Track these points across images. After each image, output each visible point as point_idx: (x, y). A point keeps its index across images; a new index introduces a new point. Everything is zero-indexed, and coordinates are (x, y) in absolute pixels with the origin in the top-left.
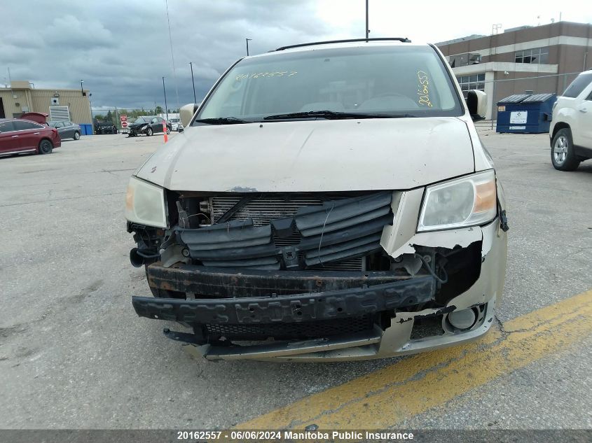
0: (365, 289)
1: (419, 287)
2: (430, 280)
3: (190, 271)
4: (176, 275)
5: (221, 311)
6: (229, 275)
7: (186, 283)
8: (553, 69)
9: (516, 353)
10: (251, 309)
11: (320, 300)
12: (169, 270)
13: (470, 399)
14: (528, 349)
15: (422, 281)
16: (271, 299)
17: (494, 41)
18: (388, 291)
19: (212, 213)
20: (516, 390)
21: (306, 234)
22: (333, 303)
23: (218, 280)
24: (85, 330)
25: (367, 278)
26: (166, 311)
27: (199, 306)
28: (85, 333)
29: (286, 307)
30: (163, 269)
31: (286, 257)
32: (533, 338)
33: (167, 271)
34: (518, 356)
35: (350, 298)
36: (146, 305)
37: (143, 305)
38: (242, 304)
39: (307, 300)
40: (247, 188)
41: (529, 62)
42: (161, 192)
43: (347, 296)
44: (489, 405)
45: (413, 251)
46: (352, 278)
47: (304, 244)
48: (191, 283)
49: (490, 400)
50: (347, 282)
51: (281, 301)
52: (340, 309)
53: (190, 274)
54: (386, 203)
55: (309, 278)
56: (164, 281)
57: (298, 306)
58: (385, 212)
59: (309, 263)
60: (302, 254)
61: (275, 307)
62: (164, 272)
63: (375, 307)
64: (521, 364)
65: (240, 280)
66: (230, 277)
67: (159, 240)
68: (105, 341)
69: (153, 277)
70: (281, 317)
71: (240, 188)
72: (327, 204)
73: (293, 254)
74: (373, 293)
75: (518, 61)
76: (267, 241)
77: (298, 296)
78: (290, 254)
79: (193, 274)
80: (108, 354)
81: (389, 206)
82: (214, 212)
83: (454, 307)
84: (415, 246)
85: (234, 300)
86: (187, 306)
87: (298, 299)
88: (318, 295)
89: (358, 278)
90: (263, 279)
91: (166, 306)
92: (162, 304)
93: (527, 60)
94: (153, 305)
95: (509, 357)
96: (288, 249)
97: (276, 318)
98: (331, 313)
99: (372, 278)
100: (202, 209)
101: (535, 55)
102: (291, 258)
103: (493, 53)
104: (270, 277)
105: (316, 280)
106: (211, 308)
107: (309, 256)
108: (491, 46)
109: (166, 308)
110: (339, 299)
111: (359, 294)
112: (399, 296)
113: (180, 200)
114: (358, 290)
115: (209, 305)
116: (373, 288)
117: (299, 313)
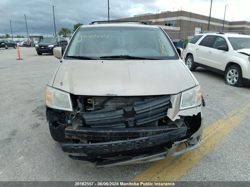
0: (163, 134)
1: (182, 132)
2: (185, 128)
3: (87, 131)
4: (80, 133)
5: (105, 148)
6: (106, 132)
7: (85, 136)
8: (178, 29)
9: (202, 149)
10: (119, 146)
11: (147, 140)
12: (77, 130)
13: (193, 169)
14: (205, 147)
15: (183, 129)
16: (127, 141)
17: (157, 16)
18: (172, 134)
19: (93, 104)
20: (207, 164)
21: (137, 113)
22: (152, 141)
23: (101, 134)
24: (20, 157)
25: (163, 129)
26: (80, 149)
27: (96, 146)
28: (20, 158)
29: (134, 144)
30: (73, 130)
31: (129, 122)
32: (205, 142)
33: (75, 131)
34: (203, 150)
35: (158, 138)
36: (69, 148)
37: (67, 147)
38: (115, 144)
39: (142, 140)
40: (113, 94)
41: (170, 26)
42: (69, 95)
43: (157, 137)
44: (201, 171)
45: (179, 118)
46: (157, 130)
47: (136, 116)
48: (88, 135)
49: (200, 169)
50: (156, 132)
51: (131, 142)
52: (154, 143)
53: (87, 132)
54: (168, 99)
55: (141, 131)
56: (74, 135)
57: (138, 143)
58: (168, 103)
59: (138, 124)
60: (135, 121)
61: (129, 144)
62: (74, 132)
63: (167, 141)
64: (205, 153)
65: (111, 134)
66: (107, 132)
67: (68, 116)
68: (32, 161)
69: (68, 134)
70: (131, 148)
71: (110, 94)
72: (146, 100)
73: (132, 121)
74: (167, 135)
75: (166, 25)
76: (121, 116)
77: (138, 139)
78: (131, 121)
79: (89, 132)
80: (37, 168)
81: (169, 100)
82: (94, 104)
83: (193, 138)
84: (180, 116)
85: (111, 143)
86: (90, 147)
87: (138, 140)
88: (146, 138)
89: (160, 130)
90: (122, 133)
91: (79, 147)
92: (77, 146)
93: (169, 25)
94: (73, 147)
95: (200, 151)
96: (130, 119)
97: (129, 148)
98: (151, 145)
99: (165, 129)
100: (88, 102)
101: (172, 23)
102: (131, 123)
103: (157, 21)
104: (125, 132)
105: (143, 132)
106: (101, 147)
107: (138, 121)
108: (156, 18)
109: (79, 148)
110: (154, 139)
111: (162, 136)
112: (175, 136)
113: (79, 99)
114: (161, 135)
115: (100, 145)
116: (166, 133)
117: (138, 146)
